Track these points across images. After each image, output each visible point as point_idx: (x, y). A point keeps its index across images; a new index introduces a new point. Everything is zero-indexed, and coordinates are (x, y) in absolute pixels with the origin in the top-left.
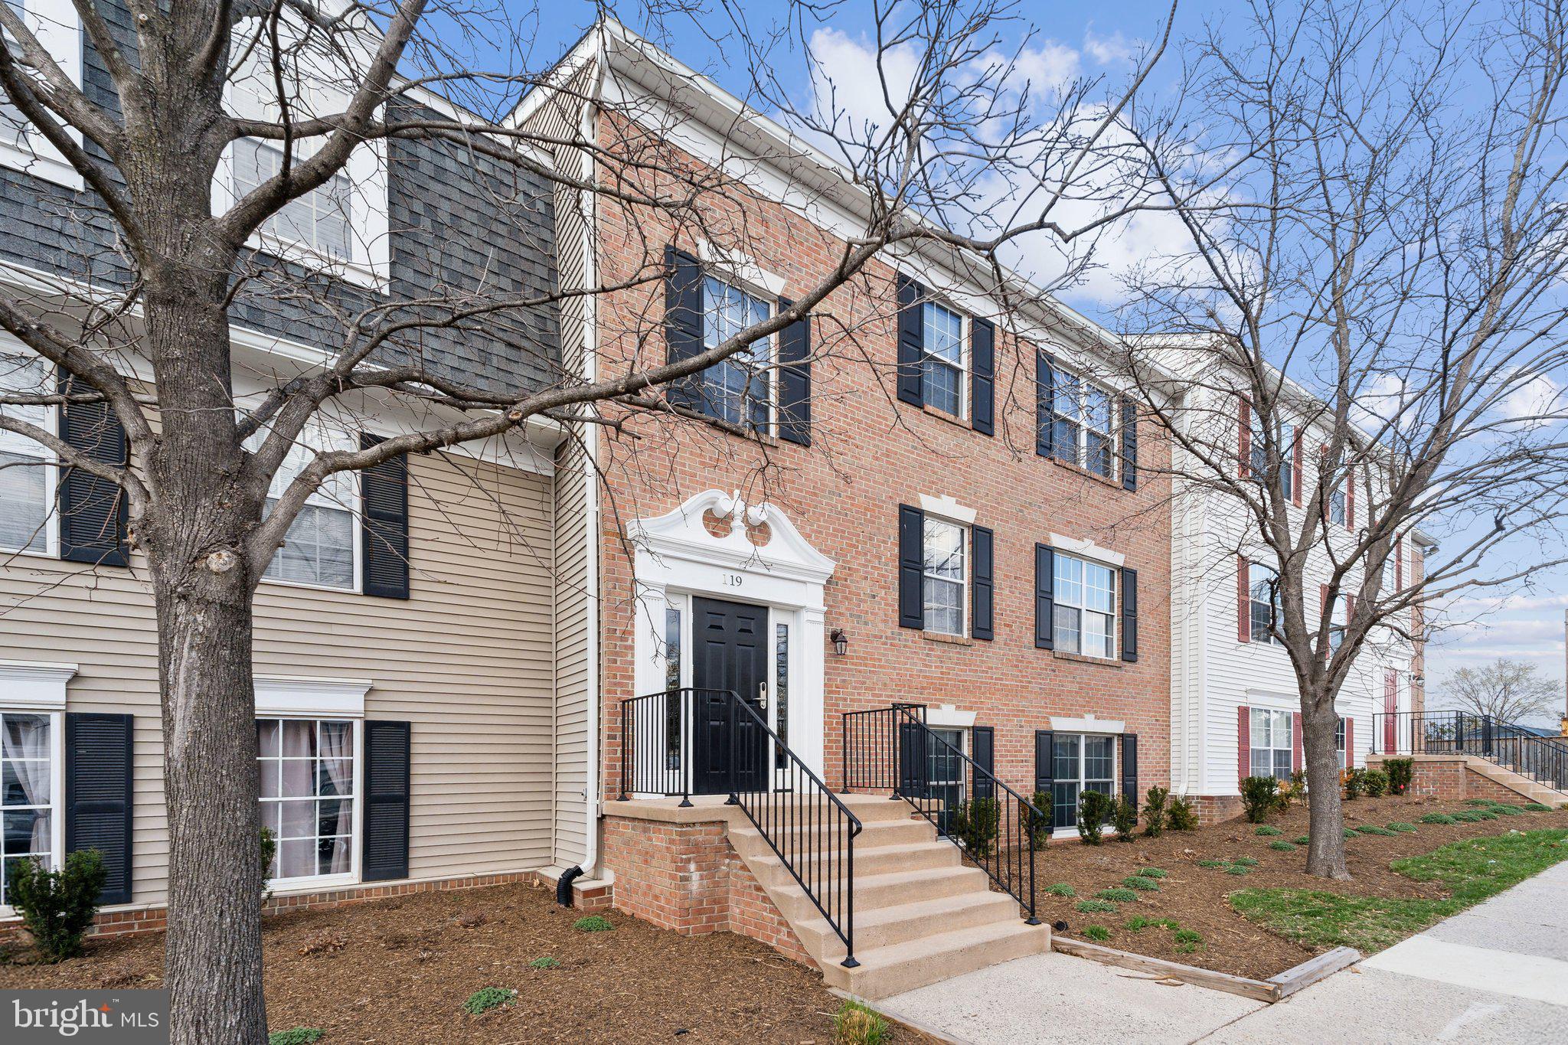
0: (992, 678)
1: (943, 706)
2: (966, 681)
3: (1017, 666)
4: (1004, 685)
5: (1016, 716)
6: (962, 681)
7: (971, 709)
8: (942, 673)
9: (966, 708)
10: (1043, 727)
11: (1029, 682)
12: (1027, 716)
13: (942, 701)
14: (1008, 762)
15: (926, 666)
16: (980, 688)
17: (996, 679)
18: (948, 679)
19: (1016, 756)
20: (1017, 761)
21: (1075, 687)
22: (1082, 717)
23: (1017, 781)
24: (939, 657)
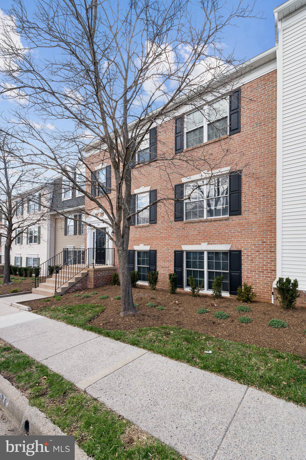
0: (156, 235)
1: (140, 245)
2: (147, 237)
3: (166, 229)
4: (161, 236)
5: (165, 246)
6: (146, 237)
7: (149, 245)
8: (140, 236)
9: (147, 245)
10: (178, 249)
11: (172, 234)
12: (171, 246)
13: (140, 243)
14: (163, 261)
15: (136, 234)
16: (152, 238)
17: (158, 235)
18: (142, 237)
19: (166, 259)
20: (167, 261)
21: (196, 232)
22: (200, 244)
23: (166, 267)
24: (139, 231)
